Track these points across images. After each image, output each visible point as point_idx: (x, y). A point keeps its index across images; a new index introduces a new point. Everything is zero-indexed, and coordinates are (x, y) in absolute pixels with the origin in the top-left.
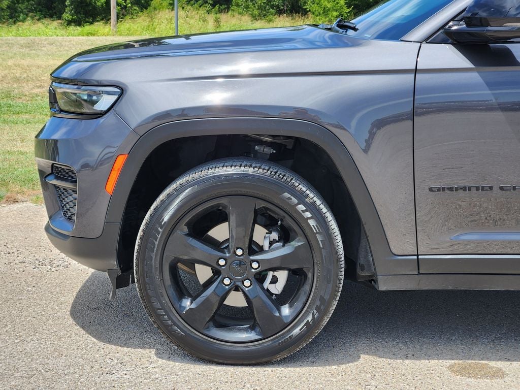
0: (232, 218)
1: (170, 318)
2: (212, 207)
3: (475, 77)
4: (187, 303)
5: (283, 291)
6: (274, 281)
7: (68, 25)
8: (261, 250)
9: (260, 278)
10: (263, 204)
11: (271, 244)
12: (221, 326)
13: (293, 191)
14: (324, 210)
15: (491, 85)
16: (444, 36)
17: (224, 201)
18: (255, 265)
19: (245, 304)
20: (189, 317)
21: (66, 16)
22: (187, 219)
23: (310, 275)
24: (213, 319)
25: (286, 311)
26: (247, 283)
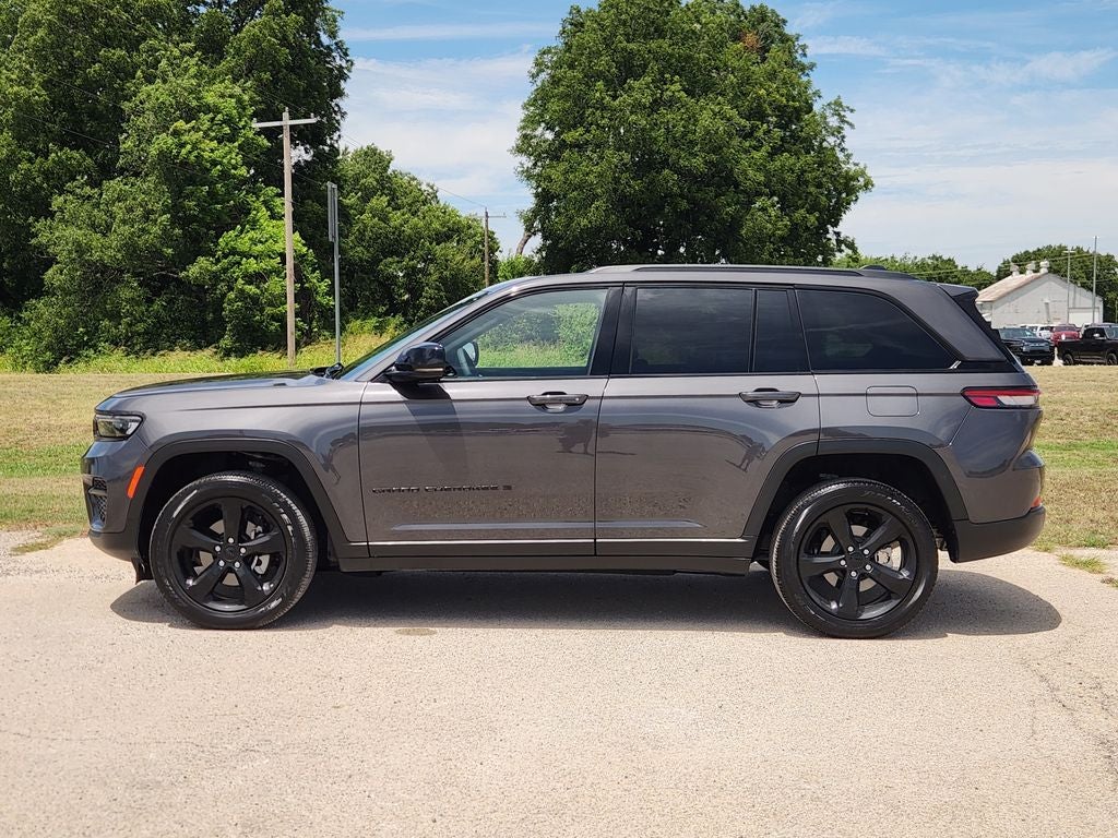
0: (225, 513)
1: (176, 593)
2: (210, 506)
3: (404, 408)
4: (190, 582)
5: (267, 570)
6: (259, 563)
7: (225, 355)
8: (249, 539)
9: (247, 561)
10: (249, 504)
11: (256, 534)
12: (217, 600)
13: (270, 493)
14: (295, 508)
15: (414, 413)
16: (385, 377)
17: (218, 501)
18: (243, 550)
19: (237, 584)
20: (191, 591)
21: (226, 342)
22: (192, 514)
23: (284, 557)
24: (211, 592)
25: (266, 587)
26: (237, 565)
